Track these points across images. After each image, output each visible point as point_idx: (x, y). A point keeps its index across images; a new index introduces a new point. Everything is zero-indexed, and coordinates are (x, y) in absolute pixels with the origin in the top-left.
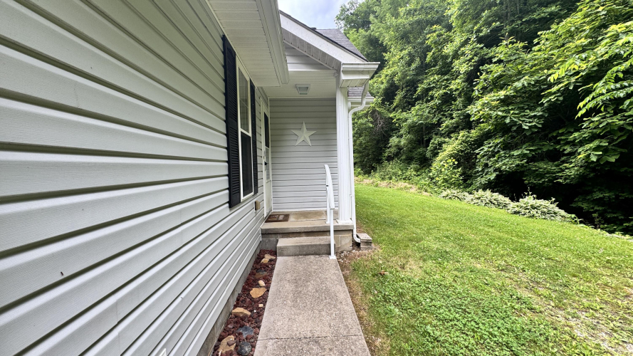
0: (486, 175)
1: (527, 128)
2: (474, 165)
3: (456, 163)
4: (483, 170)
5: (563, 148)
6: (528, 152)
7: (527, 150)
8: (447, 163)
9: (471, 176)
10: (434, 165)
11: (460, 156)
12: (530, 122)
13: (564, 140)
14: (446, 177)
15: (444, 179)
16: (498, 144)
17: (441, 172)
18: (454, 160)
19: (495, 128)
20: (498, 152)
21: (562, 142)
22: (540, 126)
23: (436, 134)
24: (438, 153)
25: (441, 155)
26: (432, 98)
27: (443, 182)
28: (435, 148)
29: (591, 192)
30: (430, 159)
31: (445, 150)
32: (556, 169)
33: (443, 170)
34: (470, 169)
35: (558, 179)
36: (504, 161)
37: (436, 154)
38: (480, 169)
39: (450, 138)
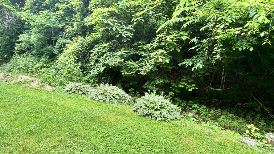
0: (96, 68)
1: (125, 37)
2: (88, 61)
3: (77, 58)
4: (94, 65)
5: (140, 53)
6: (125, 54)
7: (124, 52)
8: (70, 58)
9: (87, 68)
10: (60, 59)
11: (79, 54)
12: (126, 33)
13: (141, 48)
14: (70, 69)
15: (68, 71)
16: (105, 47)
17: (65, 65)
18: (75, 56)
19: (102, 37)
20: (105, 52)
21: (140, 50)
22: (131, 37)
23: (61, 37)
24: (62, 51)
25: (66, 52)
26: (58, 9)
27: (67, 74)
28: (61, 47)
29: (154, 80)
30: (57, 55)
31: (68, 49)
32: (137, 66)
33: (67, 63)
34: (86, 64)
35: (140, 72)
36: (110, 59)
37: (61, 52)
38: (93, 64)
39: (72, 40)
